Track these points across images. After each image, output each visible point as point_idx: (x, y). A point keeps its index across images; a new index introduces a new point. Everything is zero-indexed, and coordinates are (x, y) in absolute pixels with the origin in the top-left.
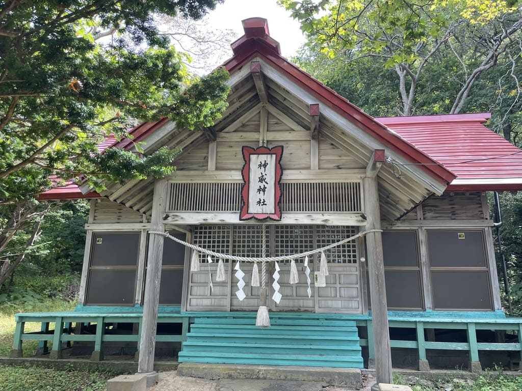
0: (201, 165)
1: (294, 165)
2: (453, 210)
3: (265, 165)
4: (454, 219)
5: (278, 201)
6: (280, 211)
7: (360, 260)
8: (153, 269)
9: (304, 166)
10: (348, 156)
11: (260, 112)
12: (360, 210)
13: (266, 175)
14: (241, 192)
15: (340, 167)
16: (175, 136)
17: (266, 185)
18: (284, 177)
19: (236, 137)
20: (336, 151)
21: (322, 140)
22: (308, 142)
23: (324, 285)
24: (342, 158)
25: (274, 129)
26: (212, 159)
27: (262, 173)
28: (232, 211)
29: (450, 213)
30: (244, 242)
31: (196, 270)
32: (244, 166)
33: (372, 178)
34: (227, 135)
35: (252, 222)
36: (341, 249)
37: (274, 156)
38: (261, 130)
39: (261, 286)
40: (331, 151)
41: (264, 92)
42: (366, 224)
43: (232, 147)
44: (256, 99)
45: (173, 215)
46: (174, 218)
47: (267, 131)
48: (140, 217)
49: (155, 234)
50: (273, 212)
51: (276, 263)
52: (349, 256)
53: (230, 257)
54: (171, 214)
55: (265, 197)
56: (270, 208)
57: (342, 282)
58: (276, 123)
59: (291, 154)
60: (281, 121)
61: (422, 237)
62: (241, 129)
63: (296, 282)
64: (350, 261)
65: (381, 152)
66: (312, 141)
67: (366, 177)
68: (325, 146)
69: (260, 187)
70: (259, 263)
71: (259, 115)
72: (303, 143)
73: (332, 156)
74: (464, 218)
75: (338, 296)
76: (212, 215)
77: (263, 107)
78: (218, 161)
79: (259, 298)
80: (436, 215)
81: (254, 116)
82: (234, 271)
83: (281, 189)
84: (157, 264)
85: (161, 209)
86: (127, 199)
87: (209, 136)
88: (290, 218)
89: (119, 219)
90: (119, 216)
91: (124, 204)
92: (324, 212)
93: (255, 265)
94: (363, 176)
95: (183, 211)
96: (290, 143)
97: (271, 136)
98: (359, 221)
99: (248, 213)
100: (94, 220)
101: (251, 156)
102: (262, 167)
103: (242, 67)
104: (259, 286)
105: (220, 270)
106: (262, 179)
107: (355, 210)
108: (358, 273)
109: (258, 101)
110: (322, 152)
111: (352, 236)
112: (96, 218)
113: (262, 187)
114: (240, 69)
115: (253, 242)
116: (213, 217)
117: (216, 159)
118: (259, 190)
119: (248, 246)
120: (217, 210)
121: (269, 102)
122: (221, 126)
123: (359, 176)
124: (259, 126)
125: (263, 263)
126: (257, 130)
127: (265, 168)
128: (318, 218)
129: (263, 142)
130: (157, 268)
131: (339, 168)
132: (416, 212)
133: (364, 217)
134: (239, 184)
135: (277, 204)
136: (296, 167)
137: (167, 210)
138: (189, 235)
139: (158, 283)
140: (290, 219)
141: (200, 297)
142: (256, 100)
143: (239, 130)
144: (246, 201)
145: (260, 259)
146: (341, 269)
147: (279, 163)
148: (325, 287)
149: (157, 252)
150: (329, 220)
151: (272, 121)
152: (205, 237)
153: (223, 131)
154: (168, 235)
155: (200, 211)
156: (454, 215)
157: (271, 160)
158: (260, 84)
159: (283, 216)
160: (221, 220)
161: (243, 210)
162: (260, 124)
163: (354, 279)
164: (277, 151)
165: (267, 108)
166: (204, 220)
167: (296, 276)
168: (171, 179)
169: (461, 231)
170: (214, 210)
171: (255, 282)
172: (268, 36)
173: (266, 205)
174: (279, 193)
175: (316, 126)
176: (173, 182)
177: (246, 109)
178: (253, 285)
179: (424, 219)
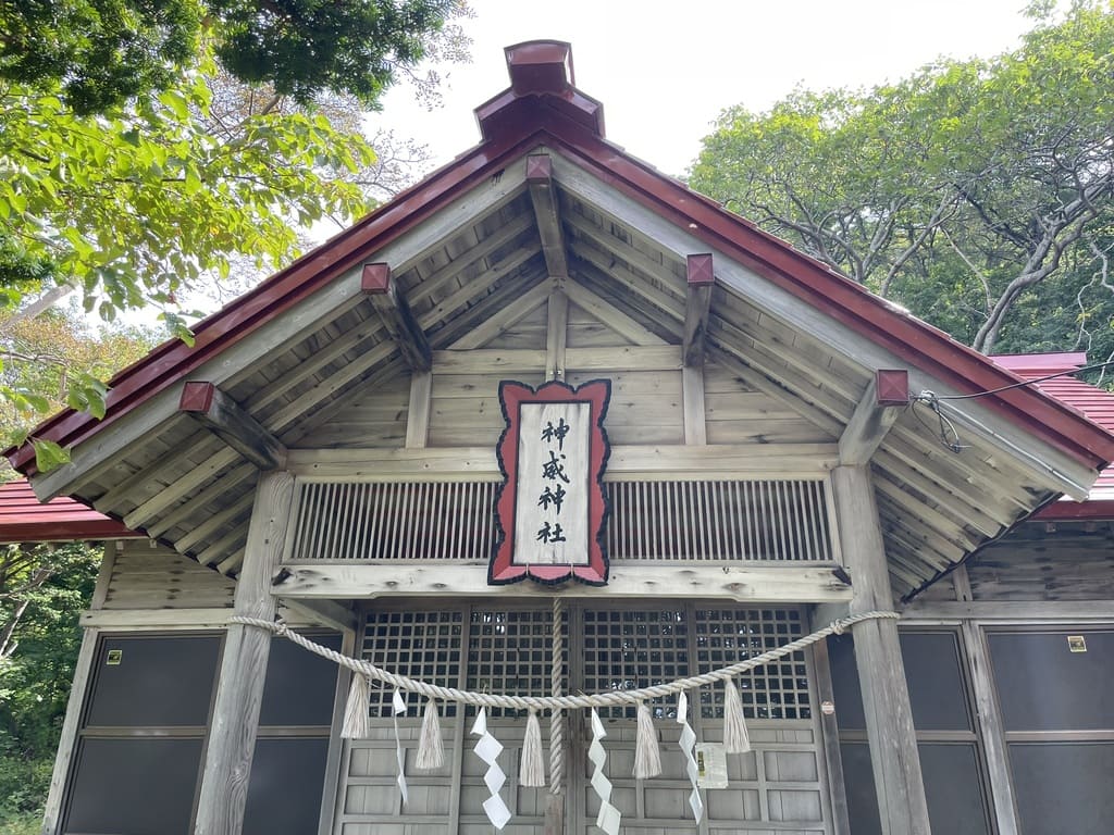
0: (388, 435)
1: (640, 434)
2: (1047, 574)
3: (561, 432)
4: (1053, 599)
5: (597, 529)
6: (605, 556)
7: (819, 708)
8: (232, 731)
9: (664, 435)
10: (788, 410)
11: (547, 301)
12: (830, 558)
13: (563, 457)
14: (496, 502)
15: (767, 438)
16: (320, 350)
17: (564, 487)
18: (613, 465)
19: (484, 362)
20: (750, 397)
21: (713, 370)
22: (674, 375)
23: (723, 784)
24: (770, 415)
25: (585, 343)
26: (417, 420)
27: (552, 453)
28: (467, 560)
29: (1040, 583)
30: (498, 657)
31: (357, 735)
32: (504, 432)
33: (856, 467)
34: (460, 357)
35: (525, 591)
36: (766, 677)
37: (586, 408)
38: (551, 345)
39: (548, 785)
40: (739, 397)
41: (558, 246)
42: (852, 597)
43: (471, 387)
44: (537, 266)
45: (301, 572)
46: (302, 580)
47: (567, 347)
48: (229, 591)
49: (245, 625)
50: (585, 560)
51: (594, 713)
52: (789, 698)
53: (459, 695)
54: (295, 569)
55: (561, 519)
56: (575, 549)
57: (774, 774)
58: (590, 329)
59: (631, 405)
60: (603, 323)
61: (975, 647)
62: (498, 342)
63: (655, 773)
64: (791, 714)
65: (898, 378)
66: (684, 370)
67: (839, 465)
68: (722, 386)
69: (548, 489)
70: (544, 714)
71: (544, 307)
72: (663, 376)
73: (741, 410)
74: (1080, 595)
75: (765, 818)
76: (412, 569)
77: (556, 288)
78: (433, 424)
79: (542, 824)
80: (1007, 588)
81: (533, 310)
82: (469, 741)
83: (604, 496)
84: (243, 714)
85: (270, 553)
86: (176, 528)
87: (412, 355)
88: (632, 578)
89: (171, 598)
90: (173, 591)
91: (170, 545)
92: (728, 561)
93: (533, 721)
94: (831, 461)
95: (330, 561)
96: (628, 376)
97: (576, 359)
98: (830, 588)
99: (512, 563)
100: (108, 599)
101: (524, 408)
102: (553, 437)
103: (503, 170)
104: (542, 784)
105: (429, 735)
106: (552, 470)
107: (814, 558)
108: (816, 747)
109: (545, 275)
110: (714, 399)
111: (794, 640)
112: (113, 595)
113: (554, 491)
114: (498, 175)
115: (524, 657)
116: (415, 578)
117: (430, 420)
118: (545, 499)
119: (511, 670)
120: (425, 556)
121: (569, 276)
122: (447, 334)
123: (820, 462)
124: (545, 334)
125: (554, 715)
126: (540, 344)
127: (561, 438)
128: (711, 580)
129: (556, 374)
130: (242, 729)
131: (761, 440)
132: (952, 581)
133: (843, 578)
134: (490, 485)
135: (594, 537)
136: (644, 439)
137: (286, 557)
138: (349, 637)
139: (241, 775)
140: (633, 580)
141: (374, 818)
142: (536, 273)
143: (491, 345)
144: (506, 528)
145: (545, 702)
146: (769, 736)
147: (600, 425)
148: (727, 789)
149: (249, 677)
150: (743, 585)
151: (580, 323)
152: (393, 644)
153: (450, 348)
154: (282, 629)
155: (377, 560)
156: (1052, 587)
157: (578, 419)
158: (548, 221)
159: (612, 572)
160: (436, 586)
161: (499, 553)
162: (546, 330)
163: (805, 765)
164: (595, 393)
165: (566, 291)
166: (388, 584)
167: (654, 754)
168: (303, 473)
169: (1076, 631)
170: (418, 556)
171: (531, 776)
172: (571, 89)
173: (564, 539)
174: (600, 508)
175: (701, 321)
176: (308, 479)
177: (509, 295)
178: (523, 782)
179: (975, 597)
